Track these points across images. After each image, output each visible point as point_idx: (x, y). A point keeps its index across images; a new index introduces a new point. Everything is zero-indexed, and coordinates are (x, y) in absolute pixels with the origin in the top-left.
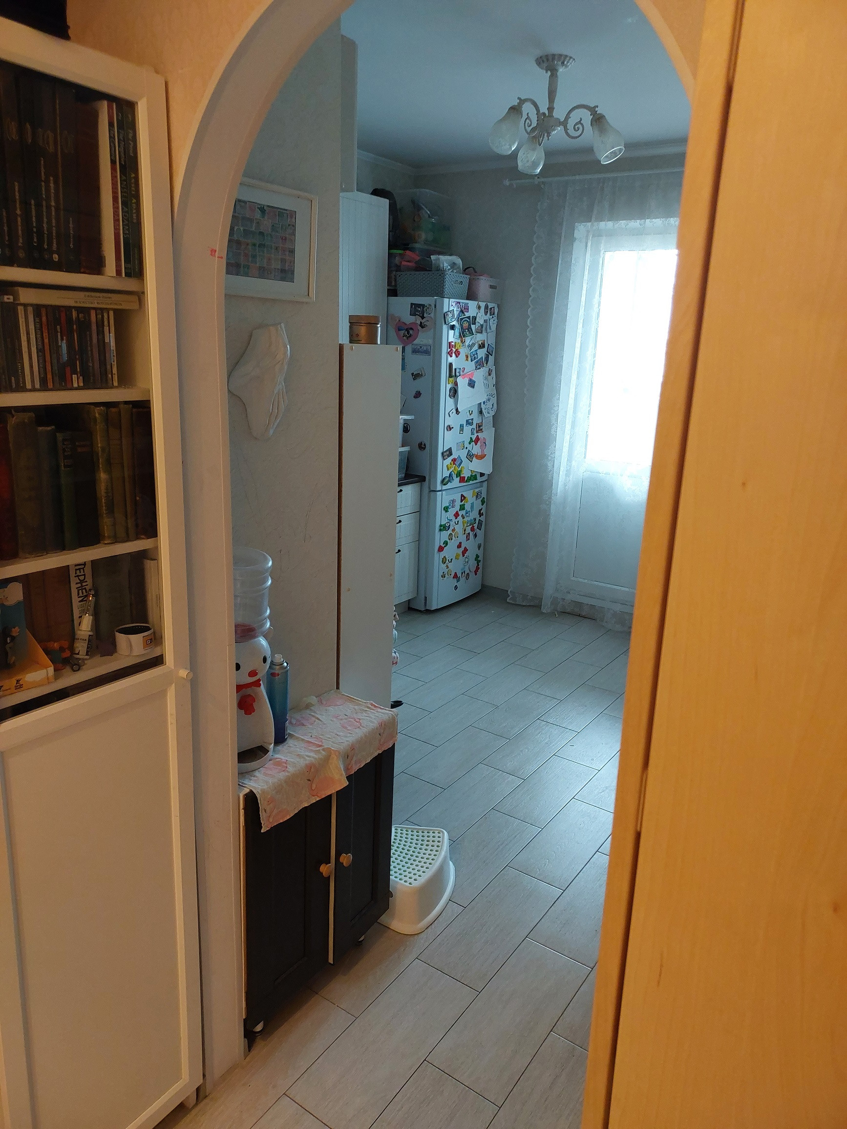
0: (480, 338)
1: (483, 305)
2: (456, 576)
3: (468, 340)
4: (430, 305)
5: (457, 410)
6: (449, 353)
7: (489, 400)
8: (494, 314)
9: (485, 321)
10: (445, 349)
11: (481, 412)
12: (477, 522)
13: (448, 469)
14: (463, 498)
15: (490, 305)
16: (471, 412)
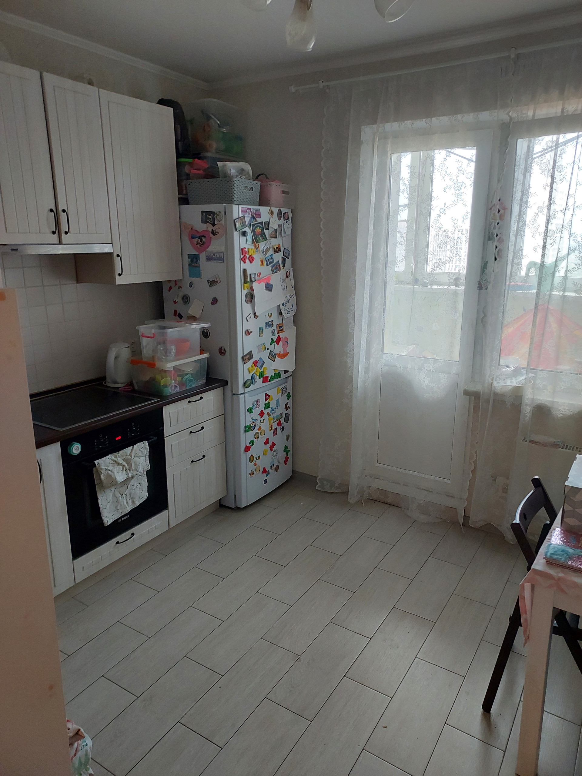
0: (275, 242)
1: (275, 210)
2: (264, 471)
3: (262, 246)
4: (220, 212)
5: (255, 314)
6: (242, 259)
7: (288, 301)
8: (288, 218)
9: (280, 226)
10: (237, 255)
11: (281, 313)
12: (284, 416)
13: (250, 372)
14: (267, 397)
15: (283, 210)
16: (270, 315)
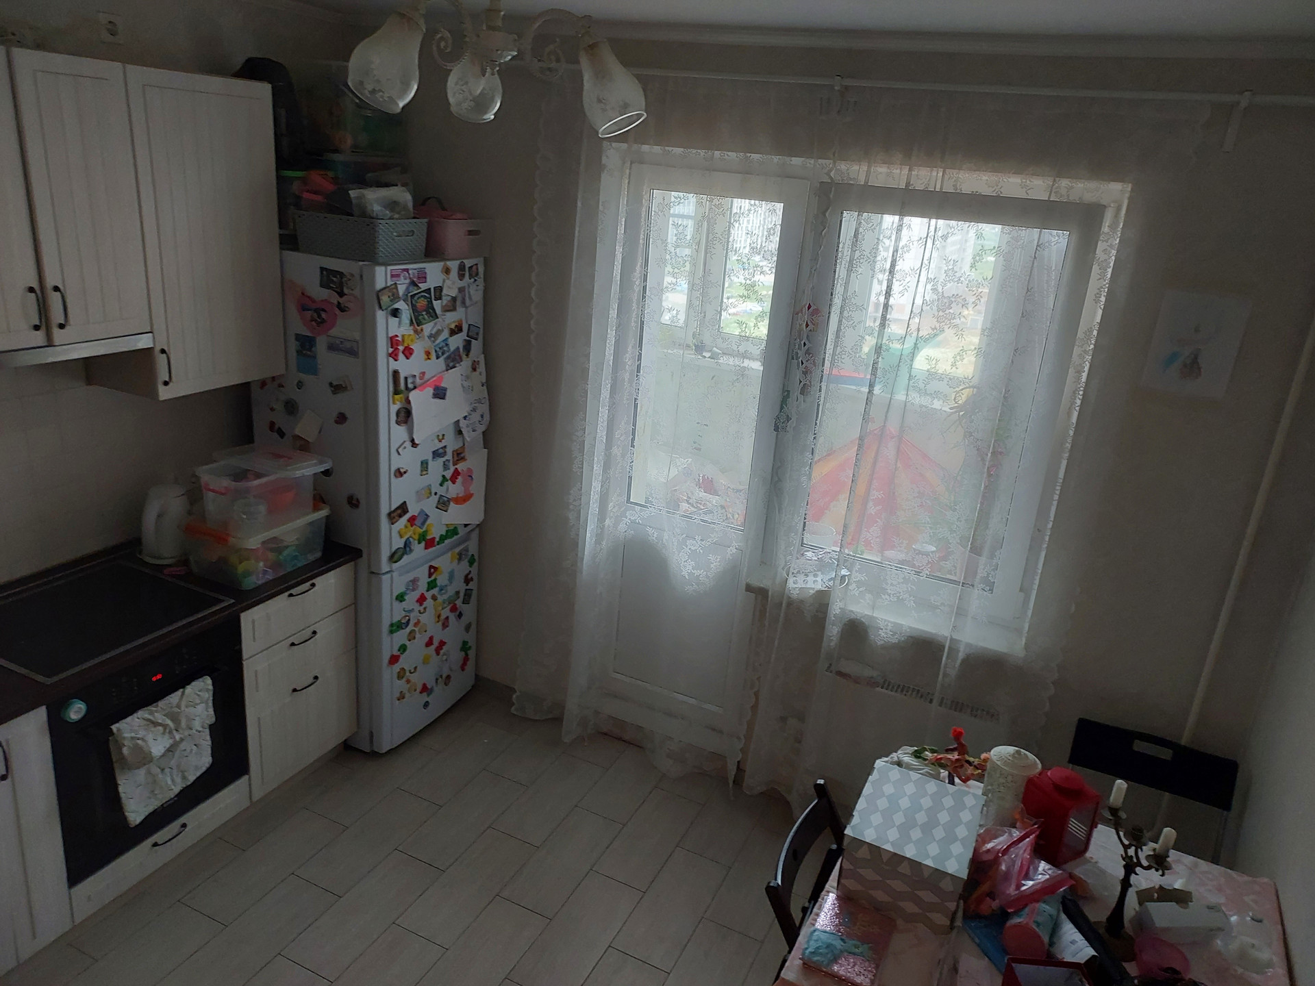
0: (451, 319)
1: (454, 265)
2: (425, 689)
3: (428, 328)
4: (352, 275)
5: (413, 441)
6: (390, 355)
7: (474, 410)
8: (477, 274)
9: (461, 290)
10: (382, 347)
11: (460, 432)
12: (462, 595)
13: (401, 537)
14: (432, 570)
15: (468, 263)
16: (441, 437)
